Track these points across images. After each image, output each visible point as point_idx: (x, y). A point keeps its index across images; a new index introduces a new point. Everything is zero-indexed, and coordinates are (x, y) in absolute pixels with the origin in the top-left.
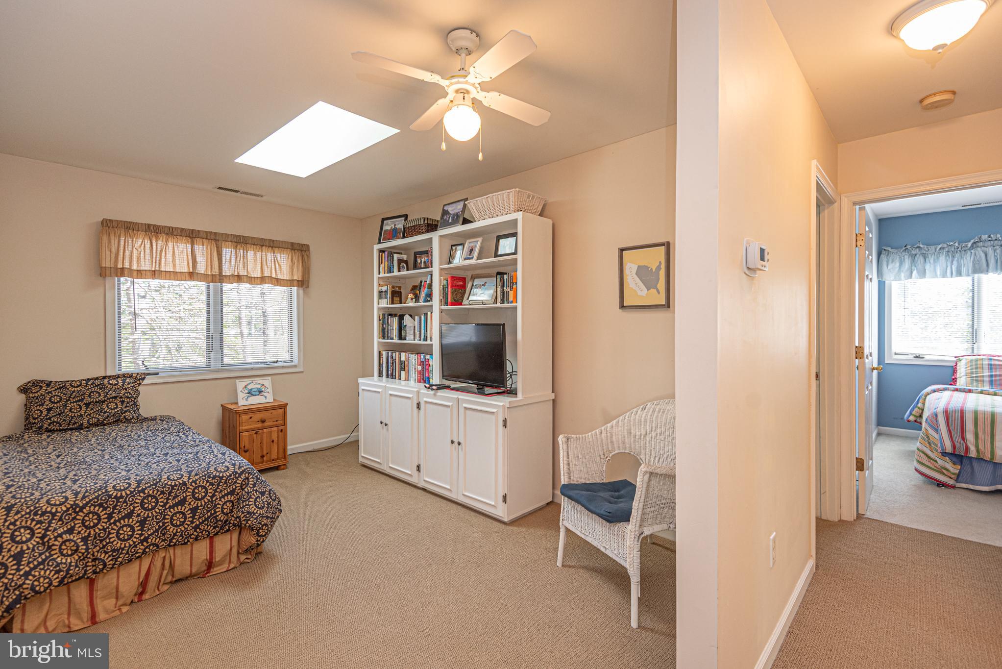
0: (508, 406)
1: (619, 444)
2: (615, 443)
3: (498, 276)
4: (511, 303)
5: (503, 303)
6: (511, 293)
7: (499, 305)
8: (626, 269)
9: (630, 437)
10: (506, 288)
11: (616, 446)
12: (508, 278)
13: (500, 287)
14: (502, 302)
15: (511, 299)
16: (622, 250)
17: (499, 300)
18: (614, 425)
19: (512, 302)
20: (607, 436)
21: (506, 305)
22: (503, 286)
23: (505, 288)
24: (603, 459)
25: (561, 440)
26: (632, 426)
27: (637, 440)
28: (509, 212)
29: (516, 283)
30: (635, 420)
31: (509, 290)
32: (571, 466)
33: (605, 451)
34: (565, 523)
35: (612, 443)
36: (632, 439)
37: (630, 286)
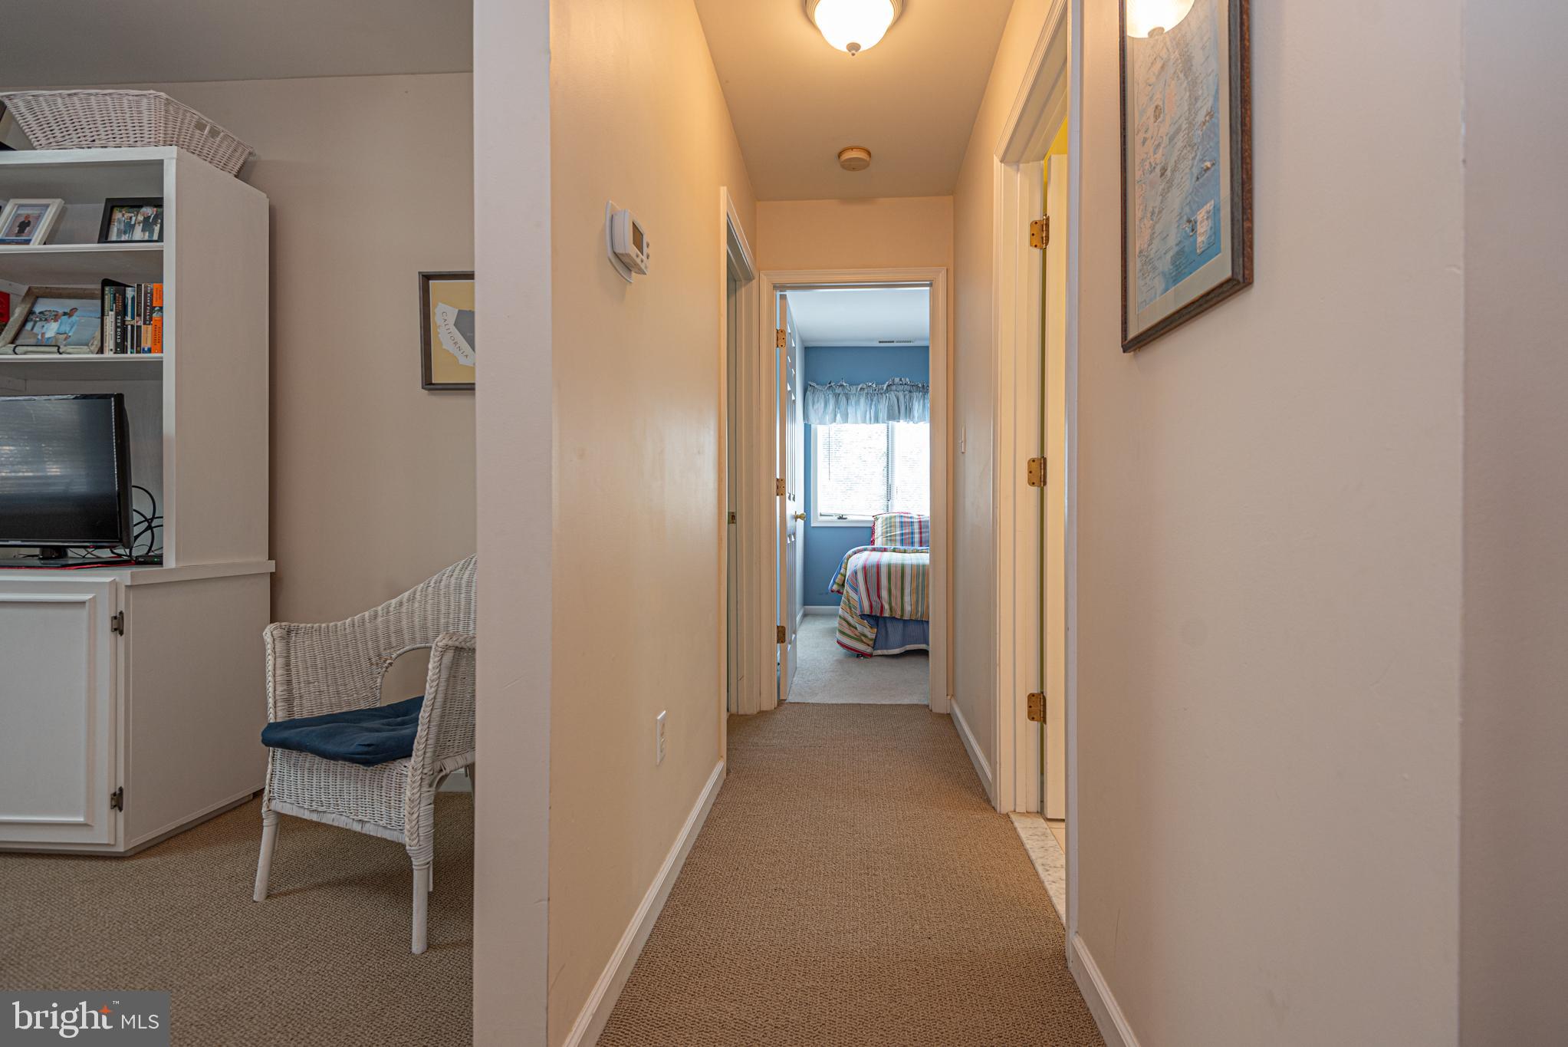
0: (129, 584)
1: (413, 633)
2: (405, 631)
3: (107, 289)
4: (144, 352)
5: (124, 351)
6: (147, 333)
7: (109, 355)
8: (434, 313)
9: (438, 618)
10: (133, 318)
11: (407, 637)
12: (139, 295)
13: (112, 313)
14: (121, 348)
15: (146, 343)
16: (426, 278)
17: (110, 343)
18: (405, 600)
19: (150, 351)
20: (388, 621)
21: (130, 356)
22: (122, 313)
23: (128, 318)
24: (377, 664)
25: (269, 634)
26: (442, 597)
27: (451, 621)
28: (139, 143)
29: (161, 308)
30: (448, 586)
31: (141, 323)
32: (295, 685)
33: (382, 647)
34: (277, 805)
35: (399, 632)
36: (442, 621)
37: (444, 347)
